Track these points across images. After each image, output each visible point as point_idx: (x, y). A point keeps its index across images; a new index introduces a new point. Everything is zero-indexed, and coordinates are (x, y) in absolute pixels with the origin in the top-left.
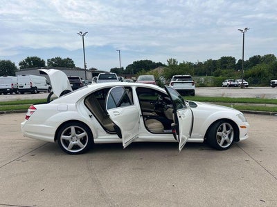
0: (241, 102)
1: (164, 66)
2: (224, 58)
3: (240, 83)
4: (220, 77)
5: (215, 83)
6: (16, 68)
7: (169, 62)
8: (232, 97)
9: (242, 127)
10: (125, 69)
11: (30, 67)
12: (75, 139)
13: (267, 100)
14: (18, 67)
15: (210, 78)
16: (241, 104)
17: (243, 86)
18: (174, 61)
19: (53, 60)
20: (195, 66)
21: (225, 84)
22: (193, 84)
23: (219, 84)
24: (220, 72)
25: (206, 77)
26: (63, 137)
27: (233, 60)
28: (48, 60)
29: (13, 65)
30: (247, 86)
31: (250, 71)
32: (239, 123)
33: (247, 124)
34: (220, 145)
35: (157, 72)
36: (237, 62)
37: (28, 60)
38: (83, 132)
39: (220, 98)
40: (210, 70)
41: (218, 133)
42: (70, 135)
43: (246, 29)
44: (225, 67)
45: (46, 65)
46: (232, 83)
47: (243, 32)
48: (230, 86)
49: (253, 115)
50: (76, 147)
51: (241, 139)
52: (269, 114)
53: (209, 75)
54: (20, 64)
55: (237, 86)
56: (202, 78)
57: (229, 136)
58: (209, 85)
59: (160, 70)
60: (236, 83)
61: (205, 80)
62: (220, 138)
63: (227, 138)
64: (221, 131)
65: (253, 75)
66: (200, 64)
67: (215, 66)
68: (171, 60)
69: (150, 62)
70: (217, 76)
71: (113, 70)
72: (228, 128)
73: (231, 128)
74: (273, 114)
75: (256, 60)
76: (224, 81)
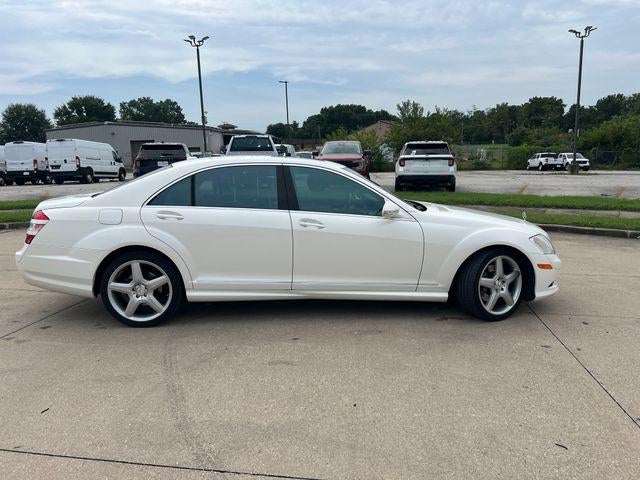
0: (562, 207)
1: (393, 118)
2: (536, 102)
3: (570, 160)
4: (524, 147)
5: (510, 161)
6: (47, 123)
7: (404, 108)
8: (542, 194)
9: (542, 266)
10: (300, 126)
11: (81, 120)
12: (141, 291)
13: (625, 201)
14: (53, 121)
15: (500, 150)
16: (560, 211)
17: (574, 169)
18: (415, 106)
19: (133, 103)
20: (466, 120)
21: (533, 162)
22: (451, 162)
23: (519, 163)
24: (523, 135)
25: (493, 145)
26: (113, 285)
27: (557, 104)
28: (122, 105)
29: (41, 115)
30: (586, 169)
31: (595, 133)
32: (536, 256)
33: (555, 260)
34: (488, 308)
35: (373, 133)
36: (567, 110)
37: (76, 104)
38: (159, 274)
39: (514, 196)
40: (501, 129)
41: (484, 281)
42: (129, 281)
43: (588, 29)
44: (538, 123)
45: (118, 115)
46: (551, 161)
47: (582, 36)
48: (546, 168)
49: (585, 237)
50: (144, 310)
51: (539, 294)
52: (624, 236)
53: (500, 140)
54: (57, 115)
55: (562, 168)
56: (482, 150)
57: (512, 288)
58: (495, 165)
59: (381, 130)
60: (559, 161)
61: (488, 154)
62: (488, 291)
63: (504, 292)
64: (490, 275)
65: (603, 142)
66: (479, 114)
67: (514, 118)
68: (406, 105)
69: (361, 109)
70: (518, 143)
71: (272, 130)
72: (507, 269)
73: (517, 268)
74: (634, 236)
75: (612, 106)
76: (531, 155)
